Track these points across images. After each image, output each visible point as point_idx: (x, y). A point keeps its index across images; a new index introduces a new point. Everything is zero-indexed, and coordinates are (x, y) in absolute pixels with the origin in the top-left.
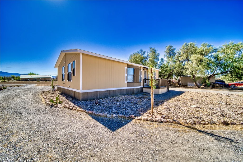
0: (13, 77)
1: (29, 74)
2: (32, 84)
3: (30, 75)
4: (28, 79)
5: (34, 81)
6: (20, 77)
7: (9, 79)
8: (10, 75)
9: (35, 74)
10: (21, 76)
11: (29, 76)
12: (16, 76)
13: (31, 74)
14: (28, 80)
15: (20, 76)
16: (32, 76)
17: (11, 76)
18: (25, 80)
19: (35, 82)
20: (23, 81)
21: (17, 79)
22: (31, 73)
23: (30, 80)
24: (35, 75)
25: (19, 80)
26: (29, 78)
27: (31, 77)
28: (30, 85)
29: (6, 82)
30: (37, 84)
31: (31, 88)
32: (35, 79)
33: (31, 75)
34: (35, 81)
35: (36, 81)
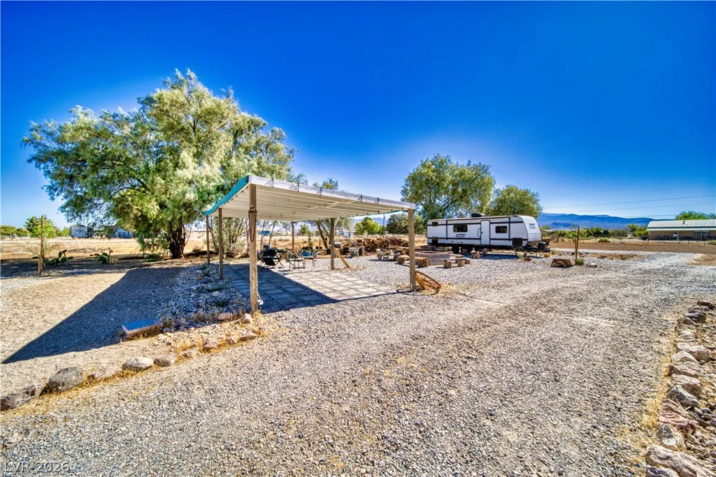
0: (633, 230)
1: (677, 219)
2: (678, 255)
3: (682, 221)
4: (674, 235)
5: (695, 242)
6: (648, 230)
7: (621, 235)
8: (626, 225)
9: (701, 217)
10: (651, 224)
11: (679, 223)
12: (638, 226)
13: (686, 217)
14: (675, 239)
15: (649, 226)
16: (689, 223)
17: (629, 226)
18: (664, 239)
19: (700, 246)
20: (657, 240)
21: (640, 235)
22: (687, 212)
23: (682, 238)
24: (704, 218)
25: (644, 239)
26: (676, 232)
27: (684, 226)
28: (669, 256)
29: (609, 242)
30: (699, 256)
31: (663, 271)
32: (700, 232)
33: (686, 221)
34: (702, 243)
35: (704, 240)
